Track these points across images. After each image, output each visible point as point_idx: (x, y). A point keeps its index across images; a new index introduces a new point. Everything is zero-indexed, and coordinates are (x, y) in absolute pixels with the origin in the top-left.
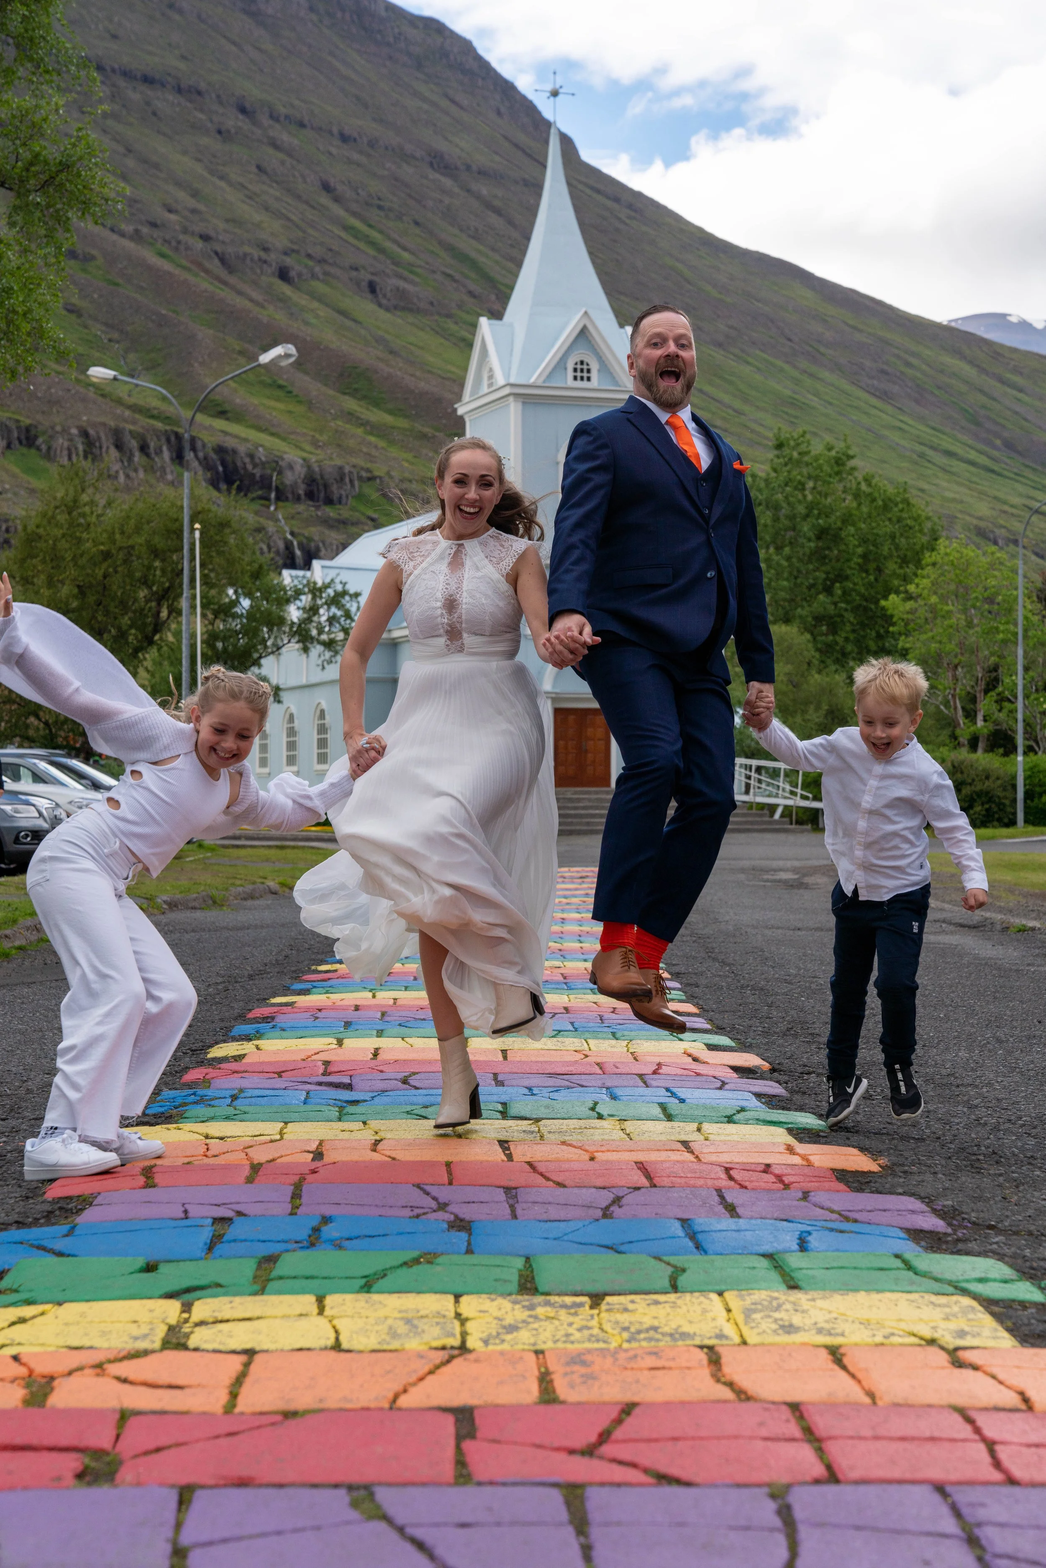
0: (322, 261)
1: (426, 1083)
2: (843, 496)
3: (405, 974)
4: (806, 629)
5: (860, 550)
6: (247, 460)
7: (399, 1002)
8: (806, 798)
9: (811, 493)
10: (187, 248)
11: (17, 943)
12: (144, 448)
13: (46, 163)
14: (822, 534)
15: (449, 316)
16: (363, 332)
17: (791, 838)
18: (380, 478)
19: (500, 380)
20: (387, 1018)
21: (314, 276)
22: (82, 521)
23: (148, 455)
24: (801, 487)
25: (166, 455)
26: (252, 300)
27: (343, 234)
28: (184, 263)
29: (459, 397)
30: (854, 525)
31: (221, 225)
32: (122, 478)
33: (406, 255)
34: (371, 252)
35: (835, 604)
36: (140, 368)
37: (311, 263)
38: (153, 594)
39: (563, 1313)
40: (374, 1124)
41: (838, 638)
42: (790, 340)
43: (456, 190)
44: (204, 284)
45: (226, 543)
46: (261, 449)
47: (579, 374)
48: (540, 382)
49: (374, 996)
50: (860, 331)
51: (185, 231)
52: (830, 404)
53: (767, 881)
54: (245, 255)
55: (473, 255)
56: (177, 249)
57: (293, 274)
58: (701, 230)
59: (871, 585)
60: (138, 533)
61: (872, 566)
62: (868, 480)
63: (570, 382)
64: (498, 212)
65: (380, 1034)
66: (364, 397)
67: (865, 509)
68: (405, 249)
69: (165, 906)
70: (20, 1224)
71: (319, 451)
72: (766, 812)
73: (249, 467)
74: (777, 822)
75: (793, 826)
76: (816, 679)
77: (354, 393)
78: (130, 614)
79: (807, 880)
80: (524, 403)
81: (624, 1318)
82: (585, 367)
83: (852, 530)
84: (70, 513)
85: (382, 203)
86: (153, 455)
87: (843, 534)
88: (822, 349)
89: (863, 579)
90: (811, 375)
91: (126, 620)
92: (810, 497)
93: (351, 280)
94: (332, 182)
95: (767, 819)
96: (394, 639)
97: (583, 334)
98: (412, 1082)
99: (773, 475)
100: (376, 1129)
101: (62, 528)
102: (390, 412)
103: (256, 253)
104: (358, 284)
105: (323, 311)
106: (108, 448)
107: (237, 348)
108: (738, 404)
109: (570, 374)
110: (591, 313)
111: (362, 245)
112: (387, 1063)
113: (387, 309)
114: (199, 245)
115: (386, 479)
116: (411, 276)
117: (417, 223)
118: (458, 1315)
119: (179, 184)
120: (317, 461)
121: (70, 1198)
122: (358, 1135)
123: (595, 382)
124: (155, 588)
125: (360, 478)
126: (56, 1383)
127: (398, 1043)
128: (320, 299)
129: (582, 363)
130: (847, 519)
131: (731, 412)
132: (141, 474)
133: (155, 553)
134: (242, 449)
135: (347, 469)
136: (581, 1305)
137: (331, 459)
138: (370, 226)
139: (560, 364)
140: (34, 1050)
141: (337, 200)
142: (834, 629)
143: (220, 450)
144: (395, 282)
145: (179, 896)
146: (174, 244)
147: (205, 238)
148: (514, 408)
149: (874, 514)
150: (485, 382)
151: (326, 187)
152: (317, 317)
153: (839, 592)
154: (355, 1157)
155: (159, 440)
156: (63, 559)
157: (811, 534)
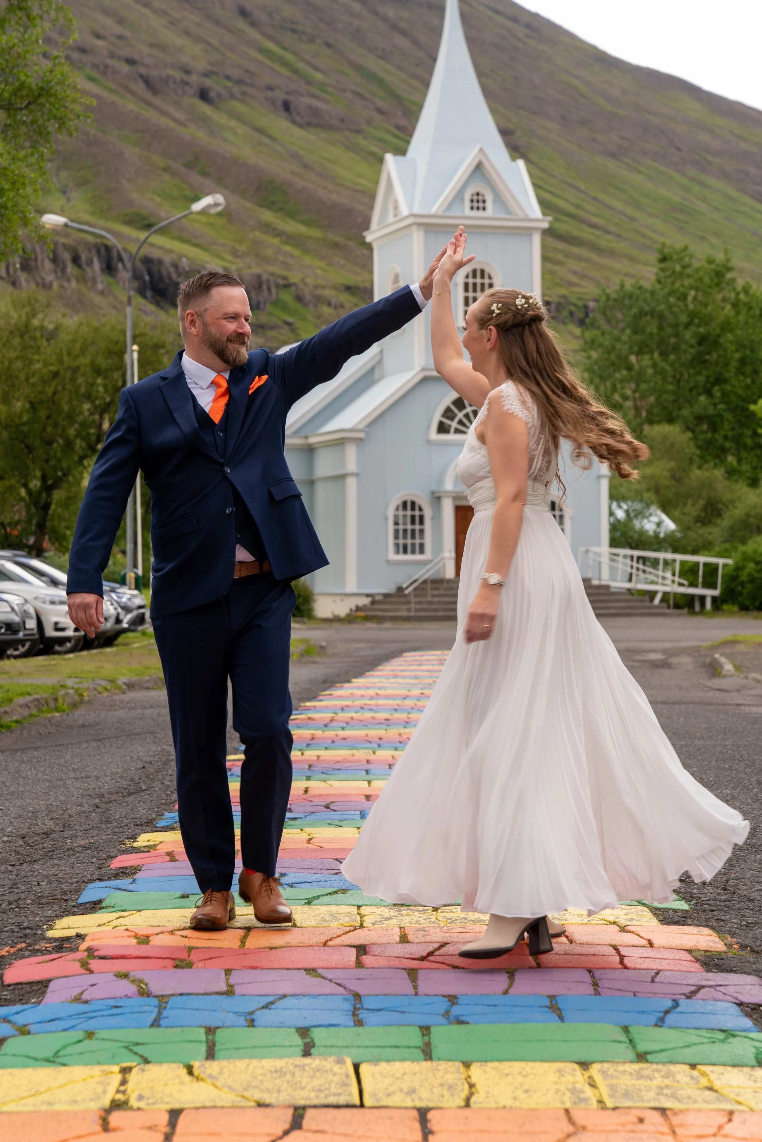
0: (240, 82)
1: (341, 808)
2: (722, 305)
3: (325, 738)
4: (688, 428)
5: (737, 356)
6: (172, 270)
7: (321, 758)
8: (681, 585)
9: (693, 302)
10: (115, 72)
11: (14, 718)
12: (76, 260)
13: (31, 89)
14: (702, 340)
15: (358, 132)
16: (278, 148)
17: (668, 621)
18: (296, 285)
19: (404, 211)
20: (312, 769)
21: (232, 96)
22: (32, 343)
23: (80, 266)
24: (684, 297)
25: (97, 265)
26: (174, 119)
27: (260, 57)
28: (112, 86)
29: (367, 227)
30: (731, 331)
31: (146, 50)
32: (56, 286)
33: (318, 76)
34: (286, 73)
35: (715, 405)
36: (72, 184)
37: (229, 84)
38: (96, 407)
39: (416, 913)
40: (308, 830)
41: (717, 436)
42: (679, 149)
43: (365, 13)
44: (131, 105)
45: (161, 363)
46: (184, 260)
47: (475, 205)
48: (440, 213)
49: (302, 754)
50: (746, 140)
51: (112, 56)
52: (718, 209)
53: (637, 661)
54: (168, 78)
55: (381, 74)
56: (104, 73)
57: (212, 94)
58: (594, 48)
59: (748, 387)
60: (83, 354)
61: (748, 369)
62: (746, 290)
63: (467, 212)
64: (403, 33)
65: (308, 778)
66: (280, 209)
67: (741, 318)
68: (317, 69)
69: (125, 687)
70: (100, 880)
71: (238, 261)
72: (647, 598)
73: (174, 276)
74: (657, 607)
75: (671, 611)
76: (697, 474)
77: (270, 205)
78: (76, 426)
79: (673, 660)
80: (426, 232)
81: (450, 915)
82: (481, 198)
83: (730, 336)
84: (22, 337)
85: (295, 27)
86: (84, 266)
87: (722, 340)
88: (709, 158)
89: (740, 381)
90: (701, 183)
91: (72, 432)
92: (691, 307)
93: (267, 99)
94: (249, 7)
95: (647, 604)
96: (310, 445)
97: (479, 168)
98: (332, 807)
99: (658, 286)
100: (309, 832)
101: (15, 350)
102: (305, 223)
103: (178, 75)
104: (273, 102)
105: (241, 130)
106: (43, 260)
107: (162, 165)
108: (630, 211)
109: (467, 204)
110: (487, 150)
111: (277, 67)
112: (314, 796)
113: (301, 126)
114: (125, 68)
115: (301, 286)
116: (323, 95)
117: (328, 45)
118: (359, 914)
119: (106, 12)
120: (237, 270)
121: (126, 868)
122: (298, 836)
123: (490, 211)
124: (97, 402)
125: (277, 286)
126: (151, 938)
127: (321, 784)
128: (239, 117)
129: (478, 194)
130: (726, 326)
131: (623, 218)
132: (74, 284)
133: (98, 371)
134: (167, 259)
135: (265, 277)
136: (427, 910)
137: (249, 267)
138: (285, 48)
139: (459, 196)
140: (63, 792)
141: (253, 24)
142: (714, 428)
143: (147, 261)
144: (307, 100)
145: (135, 678)
146: (102, 68)
147: (131, 62)
148: (418, 237)
149: (751, 321)
150: (391, 212)
151: (243, 13)
152: (235, 134)
153: (718, 394)
154: (297, 846)
155: (90, 251)
156: (17, 378)
157: (693, 341)
